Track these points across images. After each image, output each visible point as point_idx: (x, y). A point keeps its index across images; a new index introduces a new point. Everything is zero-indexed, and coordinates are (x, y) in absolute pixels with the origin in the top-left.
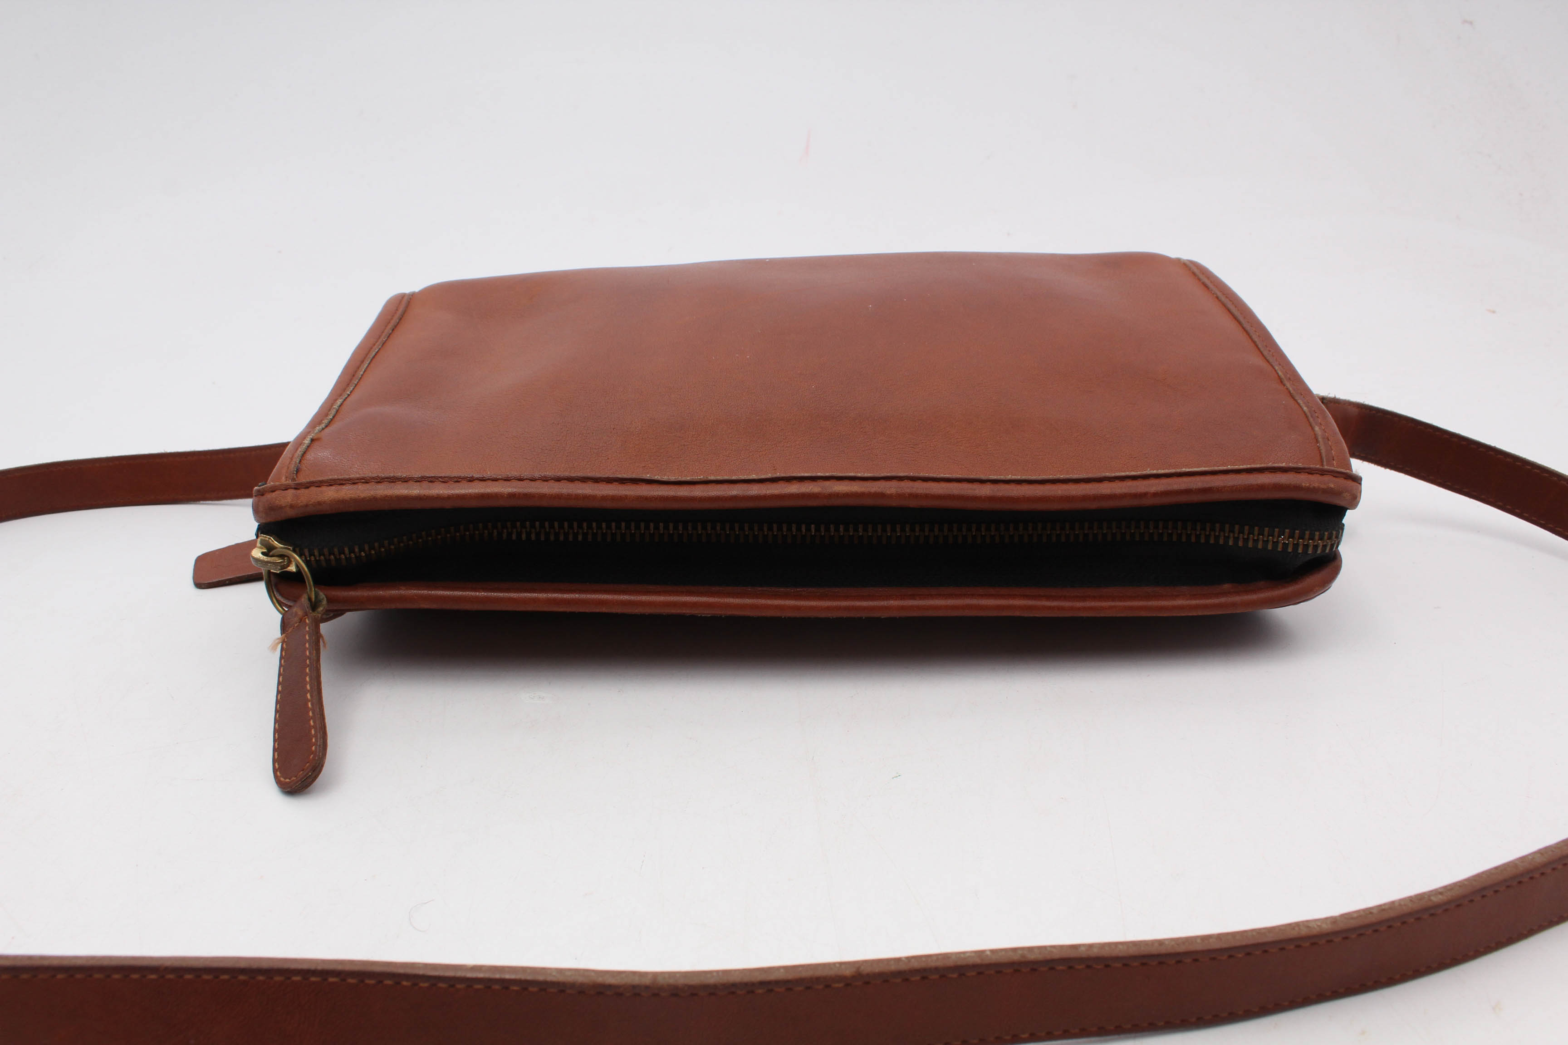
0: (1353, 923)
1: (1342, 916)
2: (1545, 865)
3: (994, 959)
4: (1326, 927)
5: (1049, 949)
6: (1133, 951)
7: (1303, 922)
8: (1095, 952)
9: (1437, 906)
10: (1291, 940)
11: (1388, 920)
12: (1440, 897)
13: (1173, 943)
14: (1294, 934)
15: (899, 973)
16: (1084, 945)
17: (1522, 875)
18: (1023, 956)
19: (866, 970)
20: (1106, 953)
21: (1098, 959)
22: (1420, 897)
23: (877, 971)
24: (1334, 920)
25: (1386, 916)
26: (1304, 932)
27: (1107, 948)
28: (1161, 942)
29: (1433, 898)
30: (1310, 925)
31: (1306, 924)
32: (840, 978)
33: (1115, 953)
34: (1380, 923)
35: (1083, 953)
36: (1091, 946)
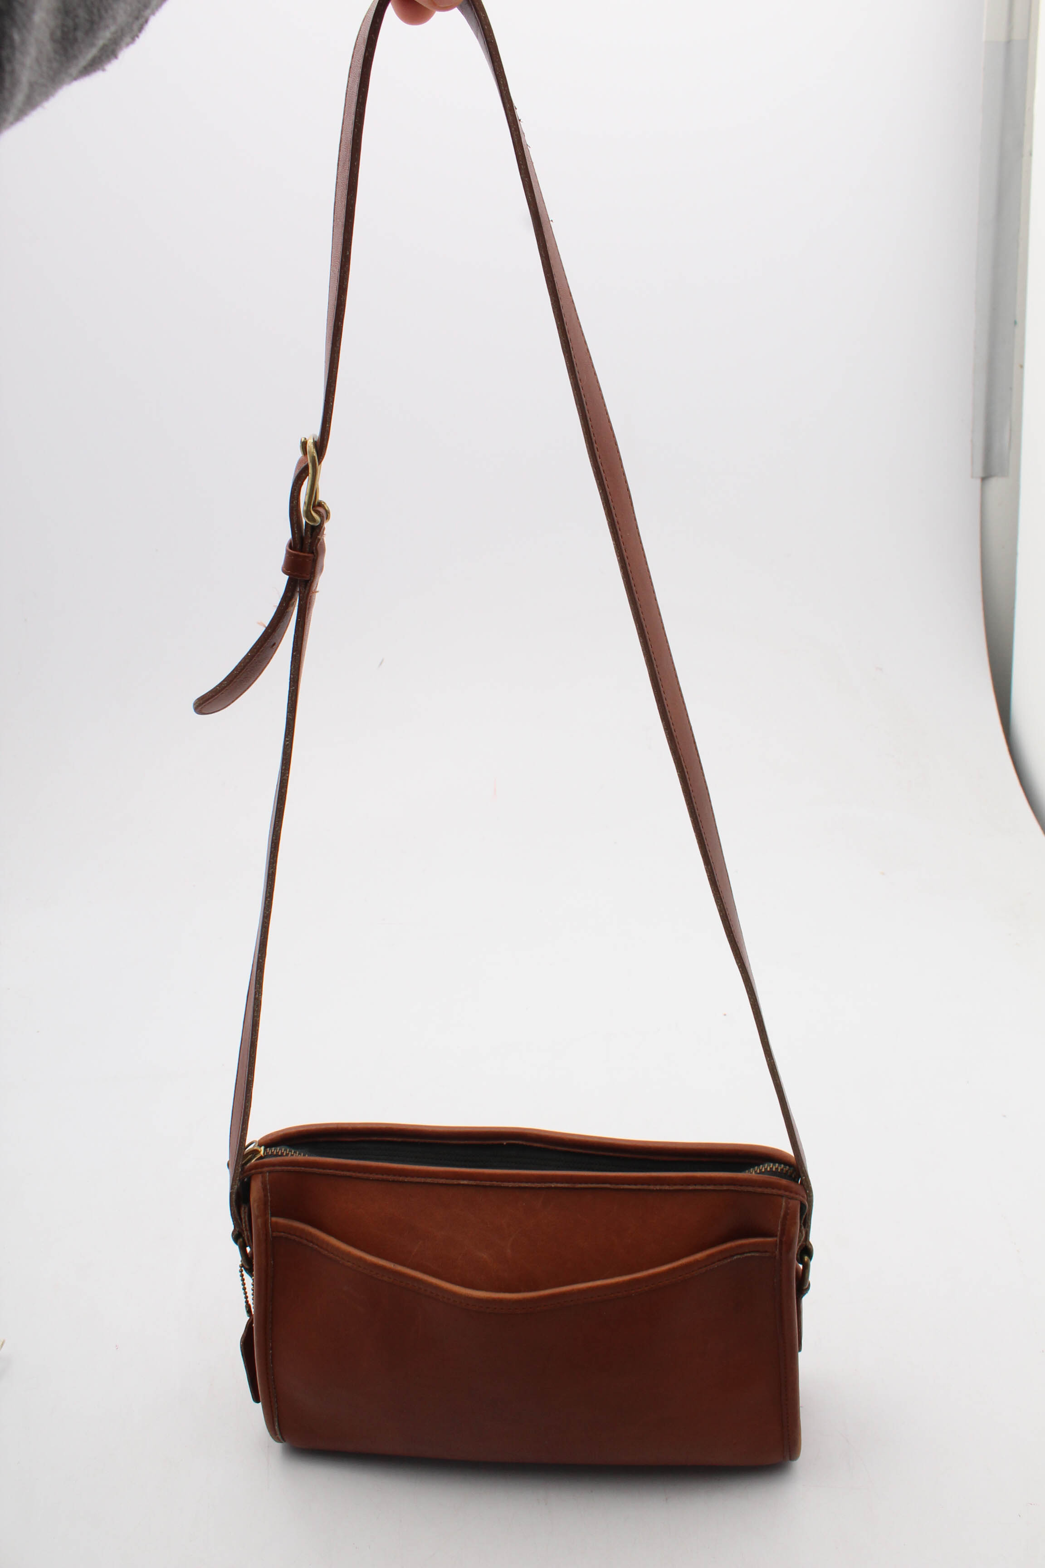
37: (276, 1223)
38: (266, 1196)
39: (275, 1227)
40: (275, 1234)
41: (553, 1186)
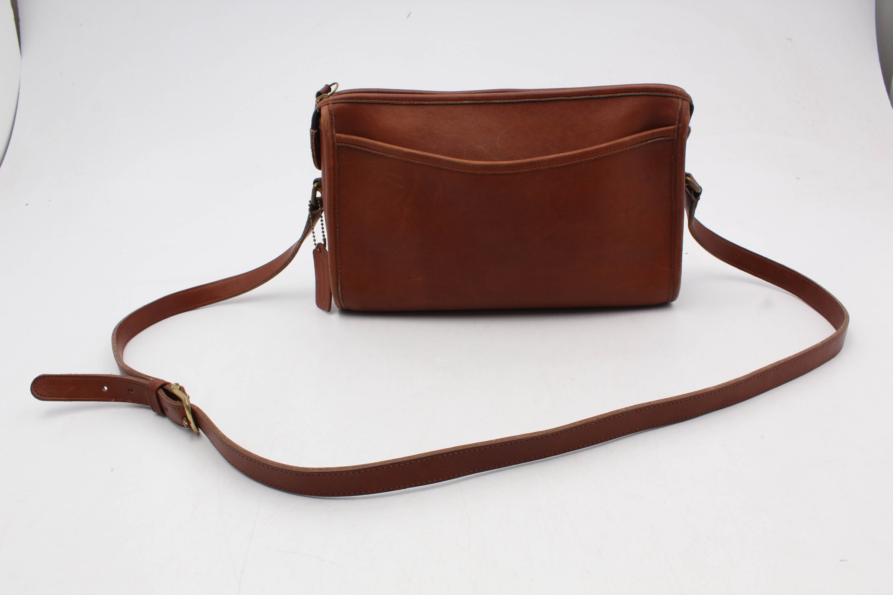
0: (720, 387)
1: (717, 386)
2: (771, 368)
3: (631, 409)
4: (714, 389)
5: (644, 404)
6: (665, 401)
7: (707, 388)
8: (655, 403)
9: (742, 381)
10: (705, 393)
11: (729, 386)
12: (743, 378)
13: (675, 398)
14: (705, 391)
15: (607, 418)
16: (652, 402)
17: (765, 371)
18: (638, 407)
19: (600, 418)
20: (659, 402)
21: (657, 405)
22: (737, 379)
23: (602, 418)
24: (715, 387)
25: (729, 385)
26: (708, 390)
27: (658, 401)
28: (672, 398)
29: (741, 379)
30: (710, 388)
31: (708, 388)
32: (593, 422)
33: (661, 402)
34: (728, 386)
35: (652, 404)
36: (654, 401)
37: (339, 137)
38: (331, 119)
39: (339, 140)
40: (339, 144)
41: (526, 100)
